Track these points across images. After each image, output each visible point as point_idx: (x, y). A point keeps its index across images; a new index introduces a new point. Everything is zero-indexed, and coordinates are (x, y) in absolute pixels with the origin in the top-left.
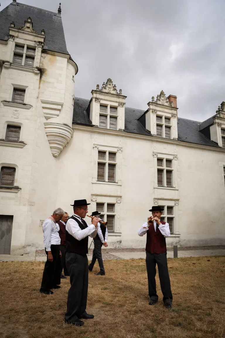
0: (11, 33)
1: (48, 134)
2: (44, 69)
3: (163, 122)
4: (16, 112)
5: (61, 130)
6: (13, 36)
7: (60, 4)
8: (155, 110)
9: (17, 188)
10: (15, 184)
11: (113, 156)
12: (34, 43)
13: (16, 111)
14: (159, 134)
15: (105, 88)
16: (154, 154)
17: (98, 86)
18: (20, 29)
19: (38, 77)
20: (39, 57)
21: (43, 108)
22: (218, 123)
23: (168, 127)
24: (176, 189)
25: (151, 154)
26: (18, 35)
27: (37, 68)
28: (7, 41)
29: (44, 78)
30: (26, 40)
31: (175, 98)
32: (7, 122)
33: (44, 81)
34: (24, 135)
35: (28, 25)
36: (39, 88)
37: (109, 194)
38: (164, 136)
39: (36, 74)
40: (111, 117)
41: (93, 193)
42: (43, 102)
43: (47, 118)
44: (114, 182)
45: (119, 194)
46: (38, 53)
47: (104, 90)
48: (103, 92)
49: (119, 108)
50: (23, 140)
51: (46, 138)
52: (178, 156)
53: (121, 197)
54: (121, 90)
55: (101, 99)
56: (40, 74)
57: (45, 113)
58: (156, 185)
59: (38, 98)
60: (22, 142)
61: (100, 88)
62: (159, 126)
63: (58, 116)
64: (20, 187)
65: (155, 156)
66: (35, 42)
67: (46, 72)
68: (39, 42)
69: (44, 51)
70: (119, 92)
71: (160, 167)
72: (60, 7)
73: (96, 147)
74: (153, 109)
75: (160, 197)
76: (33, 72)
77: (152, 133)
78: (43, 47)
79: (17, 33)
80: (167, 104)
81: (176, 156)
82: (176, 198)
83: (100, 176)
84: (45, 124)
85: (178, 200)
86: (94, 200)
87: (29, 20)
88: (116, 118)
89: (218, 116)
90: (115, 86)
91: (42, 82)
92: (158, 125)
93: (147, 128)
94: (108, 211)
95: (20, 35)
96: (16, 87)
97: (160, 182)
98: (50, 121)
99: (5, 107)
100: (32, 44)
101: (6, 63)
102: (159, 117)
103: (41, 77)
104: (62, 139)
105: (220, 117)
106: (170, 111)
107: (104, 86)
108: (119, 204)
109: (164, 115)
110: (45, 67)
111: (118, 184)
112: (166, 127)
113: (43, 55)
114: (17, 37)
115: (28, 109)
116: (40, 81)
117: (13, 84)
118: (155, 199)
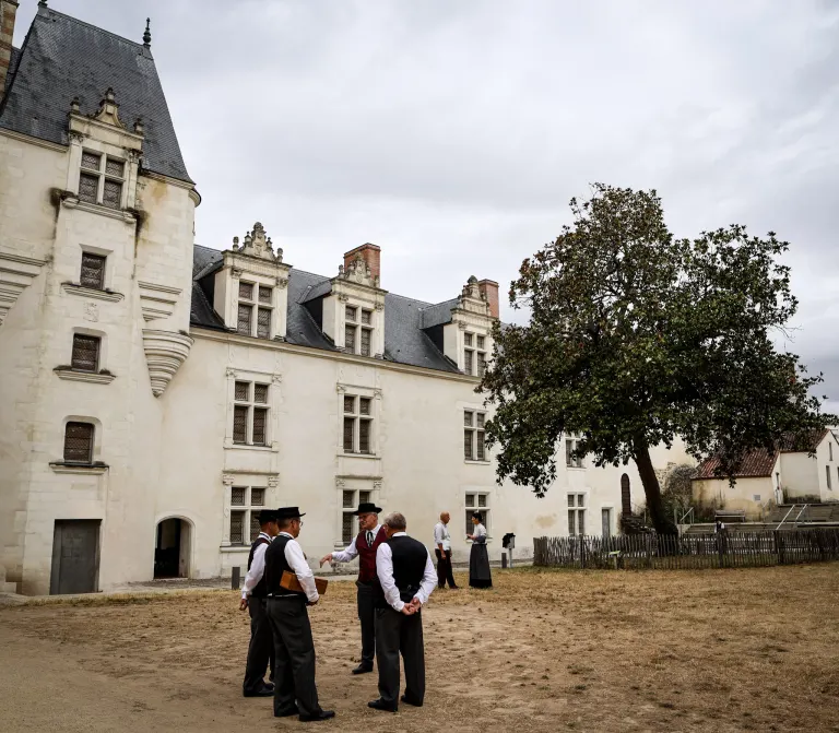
0: (74, 126)
1: (147, 352)
2: (143, 212)
3: (359, 322)
4: (92, 308)
5: (176, 346)
6: (78, 135)
7: (148, 21)
8: (344, 296)
9: (101, 465)
10: (96, 458)
11: (261, 391)
12: (121, 150)
13: (92, 305)
14: (350, 346)
15: (251, 246)
16: (339, 387)
17: (236, 240)
18: (93, 117)
19: (132, 231)
20: (133, 185)
21: (142, 297)
22: (460, 323)
23: (367, 331)
24: (378, 456)
25: (334, 386)
26: (88, 131)
27: (129, 210)
28: (67, 145)
29: (143, 233)
30: (104, 143)
31: (377, 250)
32: (75, 328)
33: (144, 240)
34: (108, 357)
35: (110, 109)
36: (136, 255)
37: (254, 470)
38: (359, 349)
39: (129, 223)
40: (261, 309)
41: (227, 469)
42: (142, 286)
43: (147, 319)
44: (264, 445)
45: (273, 470)
46: (130, 175)
47: (248, 251)
48: (247, 256)
49: (275, 290)
50: (108, 368)
51: (145, 360)
52: (384, 392)
53: (277, 474)
54: (280, 251)
55: (243, 271)
56: (135, 225)
57: (144, 309)
58: (341, 450)
59: (133, 277)
60: (106, 372)
61: (241, 244)
62: (351, 328)
63: (169, 314)
64: (107, 463)
65: (341, 392)
66: (124, 148)
67: (149, 220)
68: (134, 151)
69: (142, 172)
70: (276, 255)
71: (349, 414)
72: (148, 29)
73: (232, 374)
74: (340, 294)
75: (346, 474)
76: (123, 220)
77: (337, 344)
78: (140, 163)
79: (86, 127)
80: (365, 282)
81: (378, 392)
82: (376, 475)
83: (239, 434)
84: (145, 332)
85: (379, 479)
86: (228, 482)
87: (111, 97)
88: (269, 311)
89: (461, 306)
90: (269, 242)
91: (140, 242)
92: (348, 326)
93: (325, 329)
94: (253, 503)
95: (93, 131)
96: (87, 250)
97: (348, 443)
98: (153, 325)
99: (70, 296)
100: (118, 153)
101: (69, 199)
102: (351, 310)
103: (138, 231)
104: (174, 360)
105: (464, 310)
106: (373, 297)
107: (249, 240)
108: (273, 490)
109: (361, 304)
110: (146, 208)
111: (274, 449)
112: (363, 329)
113: (143, 180)
114: (88, 136)
115: (116, 301)
116: (137, 241)
117: (82, 246)
118: (339, 477)
